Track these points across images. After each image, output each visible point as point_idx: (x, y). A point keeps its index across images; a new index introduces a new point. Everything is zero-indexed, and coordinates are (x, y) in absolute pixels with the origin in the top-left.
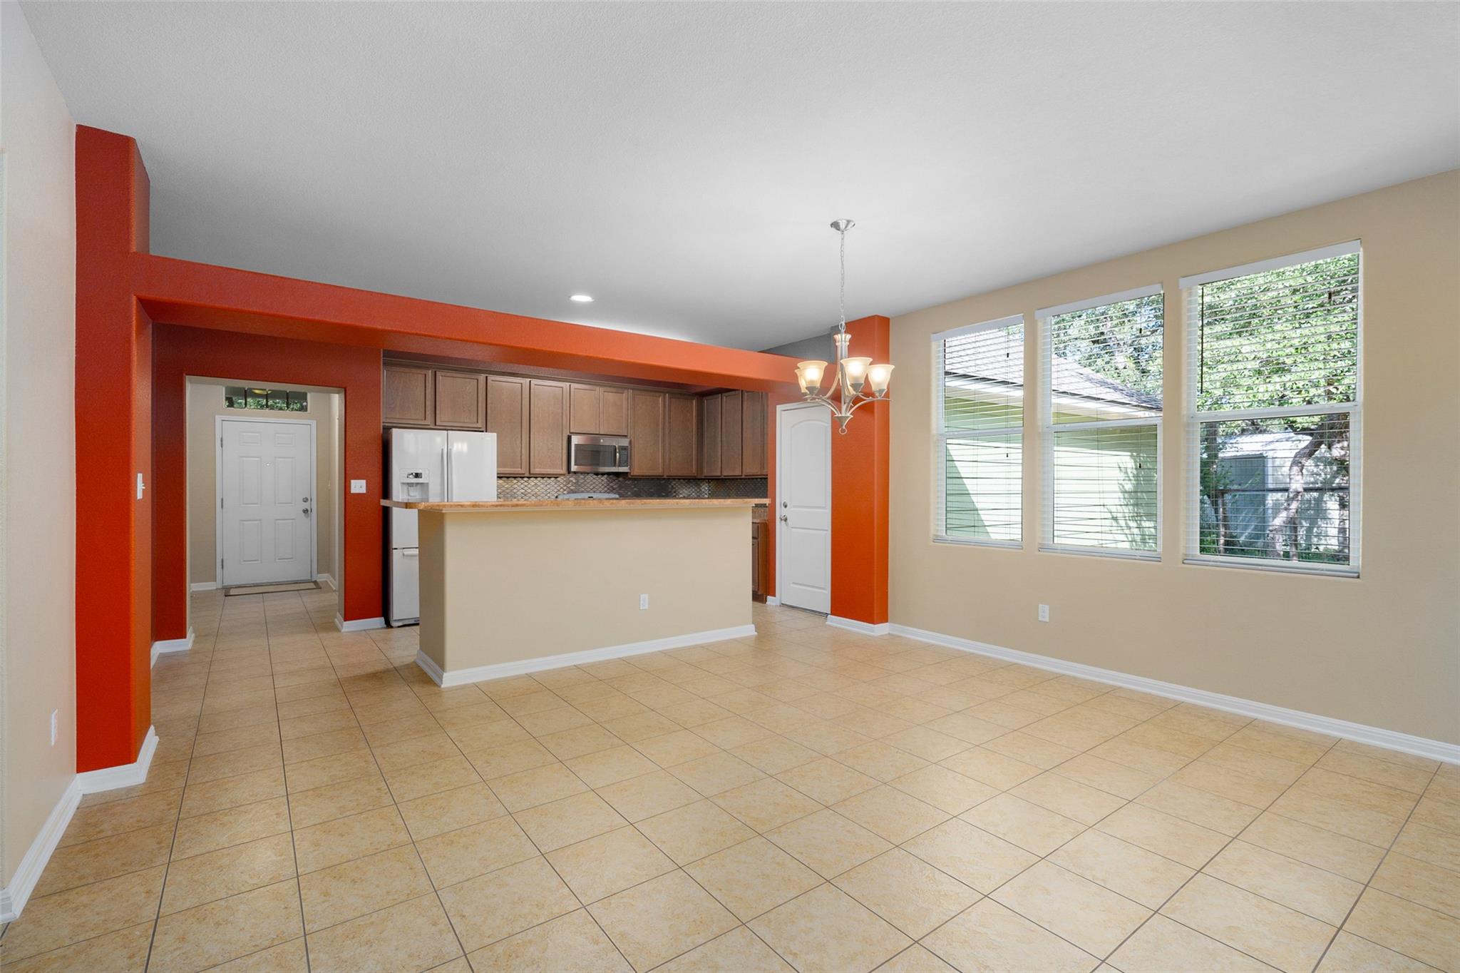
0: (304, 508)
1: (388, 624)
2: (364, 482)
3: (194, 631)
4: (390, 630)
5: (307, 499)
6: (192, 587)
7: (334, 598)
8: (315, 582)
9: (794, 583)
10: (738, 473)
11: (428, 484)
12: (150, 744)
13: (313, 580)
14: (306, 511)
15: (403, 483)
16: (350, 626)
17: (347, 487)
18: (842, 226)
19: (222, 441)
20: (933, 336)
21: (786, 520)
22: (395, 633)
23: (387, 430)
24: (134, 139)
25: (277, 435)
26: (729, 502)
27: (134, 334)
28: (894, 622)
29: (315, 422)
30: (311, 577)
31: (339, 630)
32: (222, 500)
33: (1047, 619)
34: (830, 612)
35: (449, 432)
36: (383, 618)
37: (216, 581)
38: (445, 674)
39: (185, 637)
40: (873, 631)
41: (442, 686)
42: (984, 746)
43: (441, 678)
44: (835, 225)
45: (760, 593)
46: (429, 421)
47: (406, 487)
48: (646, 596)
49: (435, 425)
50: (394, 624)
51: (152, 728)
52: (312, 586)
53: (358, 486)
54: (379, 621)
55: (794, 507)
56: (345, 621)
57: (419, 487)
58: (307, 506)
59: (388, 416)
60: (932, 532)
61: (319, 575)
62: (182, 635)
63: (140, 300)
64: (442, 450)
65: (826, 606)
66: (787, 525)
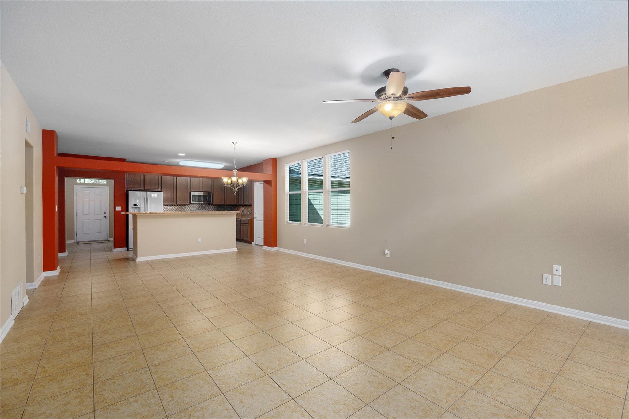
0: (105, 216)
1: (128, 250)
2: (120, 207)
3: (68, 252)
4: (128, 251)
5: (106, 213)
6: (67, 242)
7: (112, 244)
8: (109, 240)
9: (258, 237)
10: (247, 204)
11: (140, 208)
12: (59, 269)
13: (108, 240)
14: (105, 217)
15: (133, 208)
16: (115, 250)
17: (115, 208)
18: (235, 143)
19: (76, 193)
20: (285, 165)
21: (256, 218)
22: (130, 252)
23: (127, 191)
24: (55, 131)
25: (95, 192)
26: (225, 212)
27: (55, 172)
28: (278, 247)
29: (108, 187)
30: (107, 238)
31: (112, 251)
32: (76, 213)
33: (305, 243)
34: (263, 245)
35: (147, 192)
36: (126, 248)
37: (74, 240)
38: (137, 258)
39: (65, 252)
40: (271, 249)
41: (136, 261)
42: (299, 281)
43: (136, 259)
44: (233, 143)
45: (250, 241)
46: (142, 188)
47: (133, 209)
48: (200, 239)
49: (144, 189)
50: (130, 249)
51: (59, 267)
52: (108, 241)
53: (118, 208)
54: (125, 249)
55: (258, 214)
56: (114, 248)
57: (138, 208)
58: (106, 215)
59: (129, 187)
60: (286, 220)
61: (110, 238)
62: (65, 251)
63: (57, 167)
64: (145, 197)
65: (262, 244)
66: (256, 219)
